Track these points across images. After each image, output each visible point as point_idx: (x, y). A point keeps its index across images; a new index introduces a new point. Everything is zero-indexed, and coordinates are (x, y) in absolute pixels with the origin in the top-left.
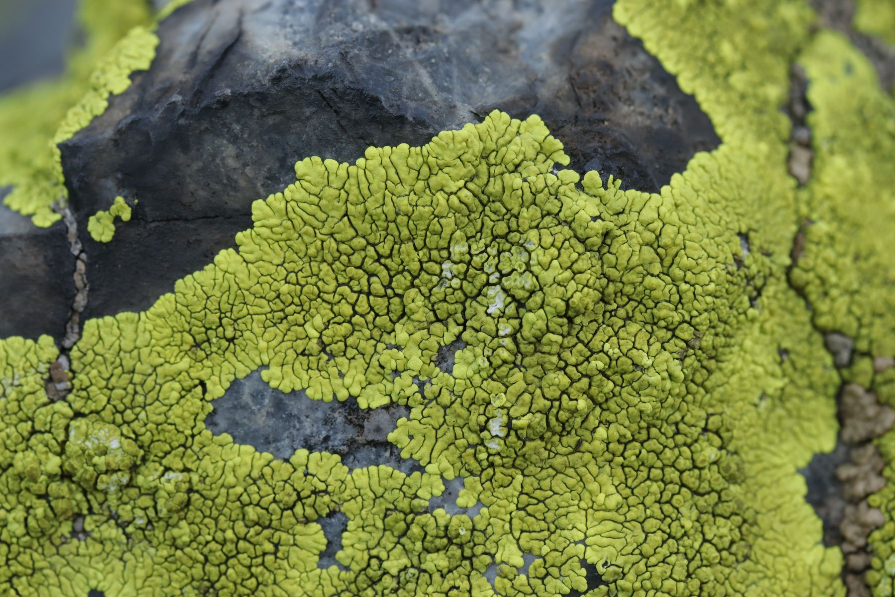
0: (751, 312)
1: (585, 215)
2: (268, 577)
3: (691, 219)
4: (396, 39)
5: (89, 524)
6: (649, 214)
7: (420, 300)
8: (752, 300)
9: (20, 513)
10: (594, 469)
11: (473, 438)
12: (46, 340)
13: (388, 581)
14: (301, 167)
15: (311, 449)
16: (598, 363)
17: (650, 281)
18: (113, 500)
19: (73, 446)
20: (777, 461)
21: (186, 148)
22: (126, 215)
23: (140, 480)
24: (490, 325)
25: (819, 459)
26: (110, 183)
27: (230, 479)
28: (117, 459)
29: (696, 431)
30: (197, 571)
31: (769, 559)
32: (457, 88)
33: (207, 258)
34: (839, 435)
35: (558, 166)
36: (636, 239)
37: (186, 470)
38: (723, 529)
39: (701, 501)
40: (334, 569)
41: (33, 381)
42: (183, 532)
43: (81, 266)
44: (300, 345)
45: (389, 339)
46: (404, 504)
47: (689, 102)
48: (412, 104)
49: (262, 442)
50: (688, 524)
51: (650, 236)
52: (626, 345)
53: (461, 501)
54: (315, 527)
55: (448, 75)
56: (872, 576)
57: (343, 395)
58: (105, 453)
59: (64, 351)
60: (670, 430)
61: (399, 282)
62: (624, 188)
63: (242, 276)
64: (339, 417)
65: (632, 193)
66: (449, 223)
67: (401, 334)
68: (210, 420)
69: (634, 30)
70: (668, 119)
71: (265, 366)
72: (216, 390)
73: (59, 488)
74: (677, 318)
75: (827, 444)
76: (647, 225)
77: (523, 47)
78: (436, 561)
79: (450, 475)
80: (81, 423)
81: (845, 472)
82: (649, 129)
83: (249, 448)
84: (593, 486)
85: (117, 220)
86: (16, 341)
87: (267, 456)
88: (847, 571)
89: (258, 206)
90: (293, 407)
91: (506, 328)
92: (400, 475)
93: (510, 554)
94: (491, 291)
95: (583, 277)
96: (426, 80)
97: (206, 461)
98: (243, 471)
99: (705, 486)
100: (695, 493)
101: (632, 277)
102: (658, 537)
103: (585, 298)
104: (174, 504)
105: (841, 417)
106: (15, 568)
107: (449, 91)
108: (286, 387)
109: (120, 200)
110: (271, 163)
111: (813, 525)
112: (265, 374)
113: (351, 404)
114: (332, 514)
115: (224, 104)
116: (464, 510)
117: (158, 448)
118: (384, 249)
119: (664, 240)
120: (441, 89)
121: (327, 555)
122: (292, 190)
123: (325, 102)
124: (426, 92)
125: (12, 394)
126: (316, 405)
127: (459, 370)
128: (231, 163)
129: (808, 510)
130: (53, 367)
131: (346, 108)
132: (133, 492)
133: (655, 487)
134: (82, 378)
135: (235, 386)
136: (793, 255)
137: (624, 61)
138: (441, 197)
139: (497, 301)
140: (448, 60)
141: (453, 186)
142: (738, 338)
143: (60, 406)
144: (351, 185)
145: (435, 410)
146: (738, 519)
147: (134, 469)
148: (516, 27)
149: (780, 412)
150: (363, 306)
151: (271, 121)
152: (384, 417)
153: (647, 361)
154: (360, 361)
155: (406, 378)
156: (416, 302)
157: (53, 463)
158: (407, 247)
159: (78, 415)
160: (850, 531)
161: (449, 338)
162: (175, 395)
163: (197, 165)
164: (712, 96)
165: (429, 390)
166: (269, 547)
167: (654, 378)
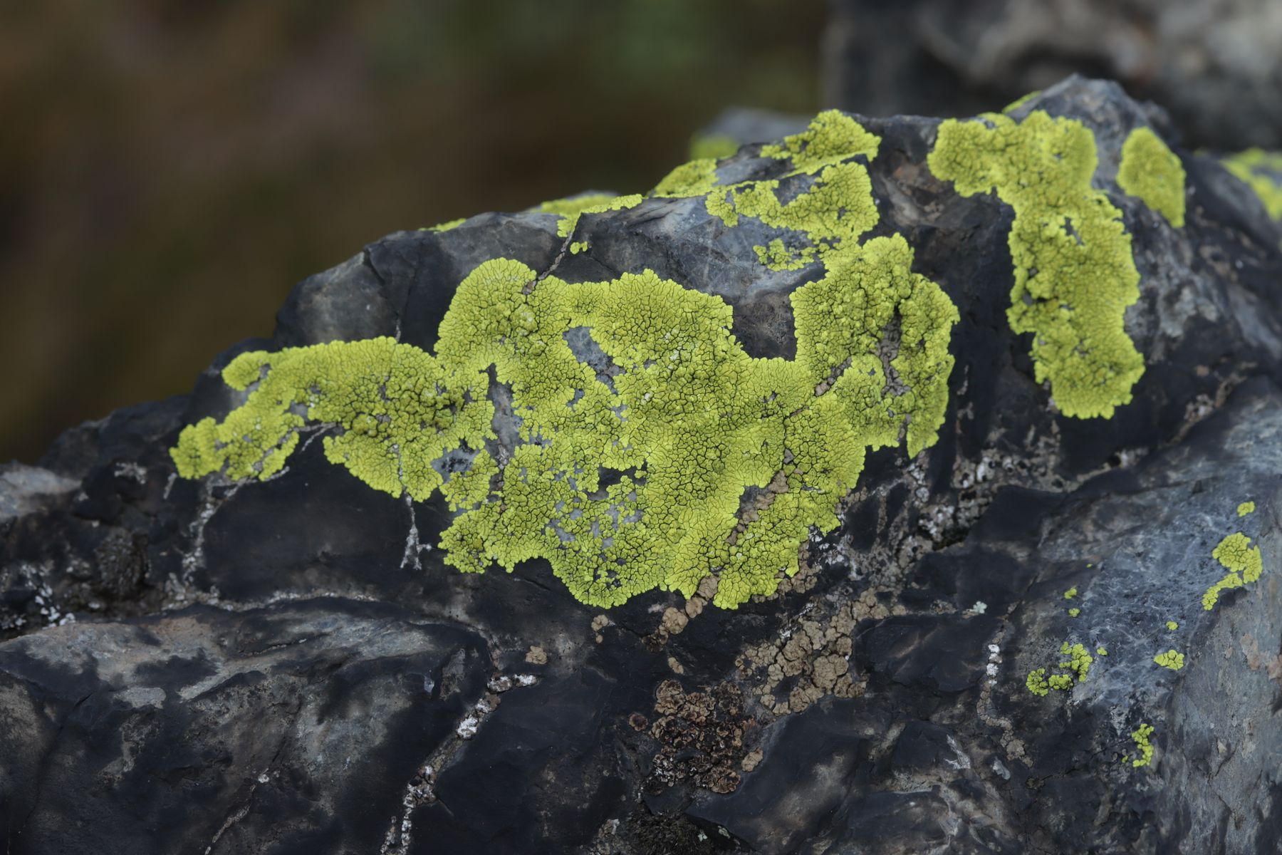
0: (759, 420)
1: (720, 348)
2: (548, 397)
3: (758, 375)
4: (709, 252)
5: (507, 341)
6: (744, 363)
7: (652, 339)
8: (762, 416)
9: (487, 322)
10: (670, 432)
11: (638, 395)
12: (534, 272)
13: (583, 424)
14: (646, 271)
15: (589, 364)
16: (692, 398)
17: (728, 384)
18: (518, 338)
19: (517, 312)
20: (738, 477)
21: (617, 241)
22: (585, 249)
23: (531, 337)
24: (667, 362)
25: (755, 488)
26: (587, 236)
27: (558, 357)
28: (527, 325)
29: (713, 445)
30: (528, 379)
31: (710, 505)
32: (715, 281)
33: (599, 280)
34: (768, 485)
35: (726, 327)
36: (732, 367)
37: (547, 344)
38: (700, 484)
39: (698, 469)
40: (570, 409)
41: (520, 283)
42: (532, 363)
43: (561, 256)
44: (608, 329)
45: (635, 345)
46: (604, 402)
47: (794, 341)
48: (693, 275)
49: (577, 352)
50: (688, 472)
51: (738, 369)
52: (705, 399)
53: (622, 414)
54: (573, 390)
55: (716, 275)
56: (740, 535)
57: (610, 354)
58: (525, 320)
59: (537, 280)
60: (704, 438)
61: (652, 329)
62: (742, 349)
63: (606, 293)
64: (605, 361)
65: (743, 352)
66: (677, 320)
67: (639, 347)
68: (565, 333)
69: (793, 305)
70: (780, 340)
71: (593, 328)
72: (573, 325)
73: (504, 322)
74: (728, 402)
75: (762, 485)
76: (740, 366)
77: (753, 285)
78: (601, 428)
79: (624, 403)
80: (526, 306)
81: (759, 497)
82: (770, 338)
83: (570, 351)
84: (666, 438)
85: (581, 249)
86: (525, 266)
87: (574, 357)
88: (735, 529)
89: (625, 274)
90: (593, 347)
91: (671, 367)
92: (609, 392)
93: (624, 441)
94: (675, 352)
95: (705, 367)
96: (706, 271)
97: (554, 346)
98: (564, 357)
99: (703, 465)
100: (698, 464)
101: (723, 378)
102: (674, 469)
103: (701, 373)
104: (535, 352)
105: (773, 480)
106: (475, 339)
107: (711, 280)
108: (594, 339)
109: (586, 243)
110: (638, 264)
111: (736, 507)
112: (591, 330)
113: (610, 359)
114: (581, 390)
115: (637, 234)
116: (621, 418)
117: (543, 331)
118: (653, 315)
119: (742, 375)
120: (709, 277)
121: (571, 402)
122: (638, 277)
123: (667, 255)
124: (702, 275)
125: (512, 283)
126: (600, 351)
127: (649, 370)
128: (627, 254)
129: (738, 501)
130: (530, 282)
131: (672, 261)
132: (526, 340)
133: (685, 453)
134: (536, 293)
135: (580, 328)
136: (791, 414)
137: (780, 312)
138: (680, 311)
139: (675, 356)
140: (720, 270)
141: (687, 310)
142: (750, 425)
143: (523, 297)
144: (657, 288)
145: (633, 378)
146: (707, 484)
147: (531, 332)
148: (758, 278)
149: (751, 462)
150: (634, 329)
151: (648, 250)
152: (617, 369)
153: (708, 408)
154: (622, 346)
155: (632, 361)
156: (651, 339)
157: (507, 313)
158: (660, 320)
159: (526, 303)
160: (745, 516)
161: (653, 358)
162: (559, 318)
163: (616, 248)
164: (804, 344)
165: (636, 370)
166: (555, 387)
167: (707, 416)
